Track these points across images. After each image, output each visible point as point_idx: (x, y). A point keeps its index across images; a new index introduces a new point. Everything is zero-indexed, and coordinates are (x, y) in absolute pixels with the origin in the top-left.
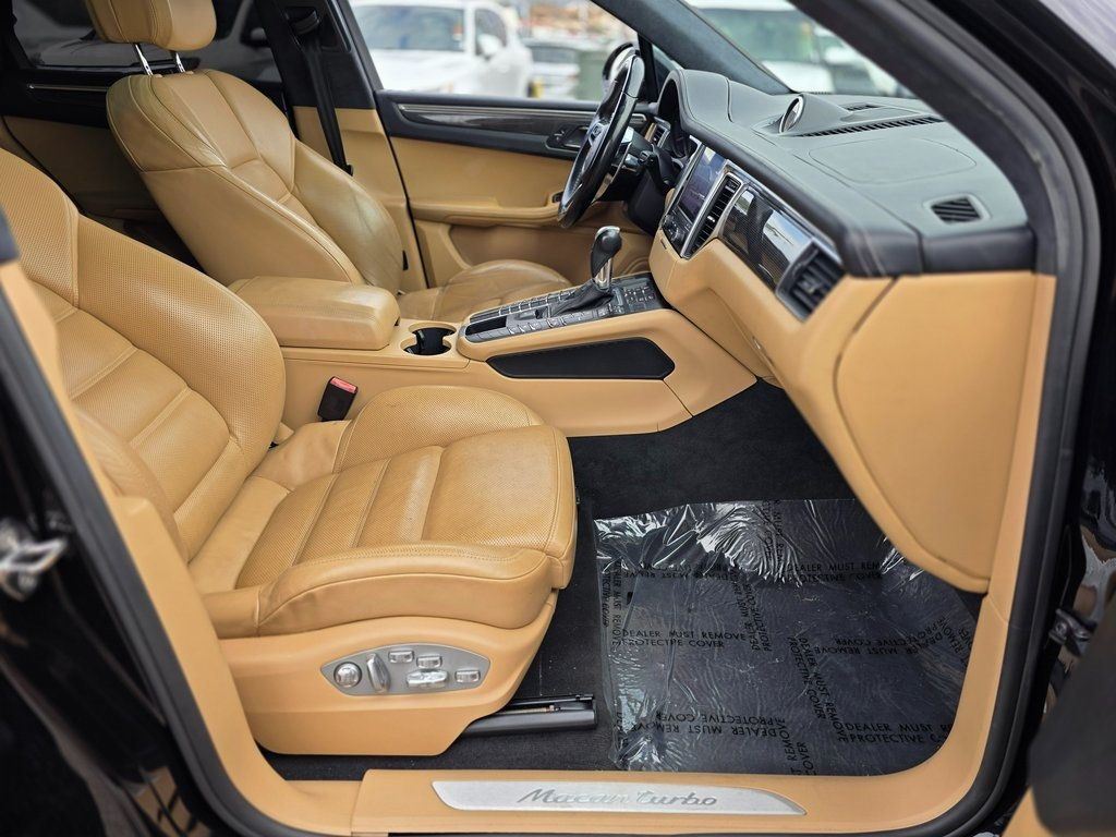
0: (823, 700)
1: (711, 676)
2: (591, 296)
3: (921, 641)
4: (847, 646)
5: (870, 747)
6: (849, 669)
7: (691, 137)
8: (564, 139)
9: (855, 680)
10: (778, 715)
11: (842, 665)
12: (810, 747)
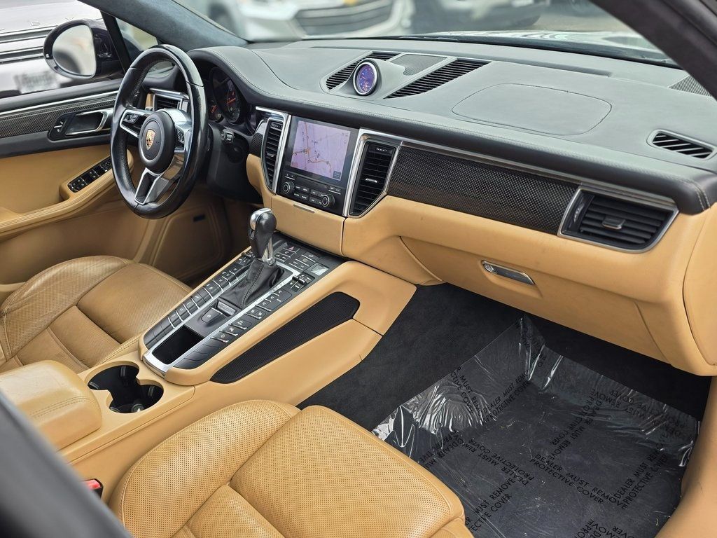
0: (589, 488)
1: (530, 524)
2: (263, 276)
3: (589, 412)
4: (560, 443)
5: (639, 501)
6: (577, 458)
7: (257, 108)
8: (65, 129)
9: (587, 463)
10: (586, 519)
11: (571, 458)
12: (620, 526)
